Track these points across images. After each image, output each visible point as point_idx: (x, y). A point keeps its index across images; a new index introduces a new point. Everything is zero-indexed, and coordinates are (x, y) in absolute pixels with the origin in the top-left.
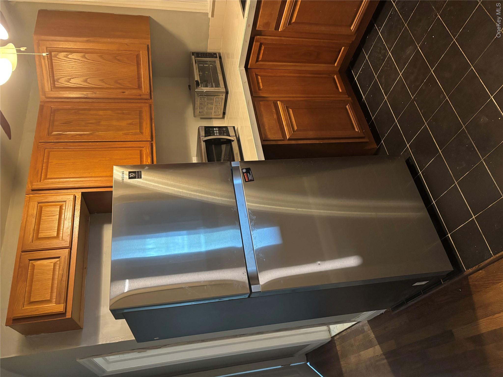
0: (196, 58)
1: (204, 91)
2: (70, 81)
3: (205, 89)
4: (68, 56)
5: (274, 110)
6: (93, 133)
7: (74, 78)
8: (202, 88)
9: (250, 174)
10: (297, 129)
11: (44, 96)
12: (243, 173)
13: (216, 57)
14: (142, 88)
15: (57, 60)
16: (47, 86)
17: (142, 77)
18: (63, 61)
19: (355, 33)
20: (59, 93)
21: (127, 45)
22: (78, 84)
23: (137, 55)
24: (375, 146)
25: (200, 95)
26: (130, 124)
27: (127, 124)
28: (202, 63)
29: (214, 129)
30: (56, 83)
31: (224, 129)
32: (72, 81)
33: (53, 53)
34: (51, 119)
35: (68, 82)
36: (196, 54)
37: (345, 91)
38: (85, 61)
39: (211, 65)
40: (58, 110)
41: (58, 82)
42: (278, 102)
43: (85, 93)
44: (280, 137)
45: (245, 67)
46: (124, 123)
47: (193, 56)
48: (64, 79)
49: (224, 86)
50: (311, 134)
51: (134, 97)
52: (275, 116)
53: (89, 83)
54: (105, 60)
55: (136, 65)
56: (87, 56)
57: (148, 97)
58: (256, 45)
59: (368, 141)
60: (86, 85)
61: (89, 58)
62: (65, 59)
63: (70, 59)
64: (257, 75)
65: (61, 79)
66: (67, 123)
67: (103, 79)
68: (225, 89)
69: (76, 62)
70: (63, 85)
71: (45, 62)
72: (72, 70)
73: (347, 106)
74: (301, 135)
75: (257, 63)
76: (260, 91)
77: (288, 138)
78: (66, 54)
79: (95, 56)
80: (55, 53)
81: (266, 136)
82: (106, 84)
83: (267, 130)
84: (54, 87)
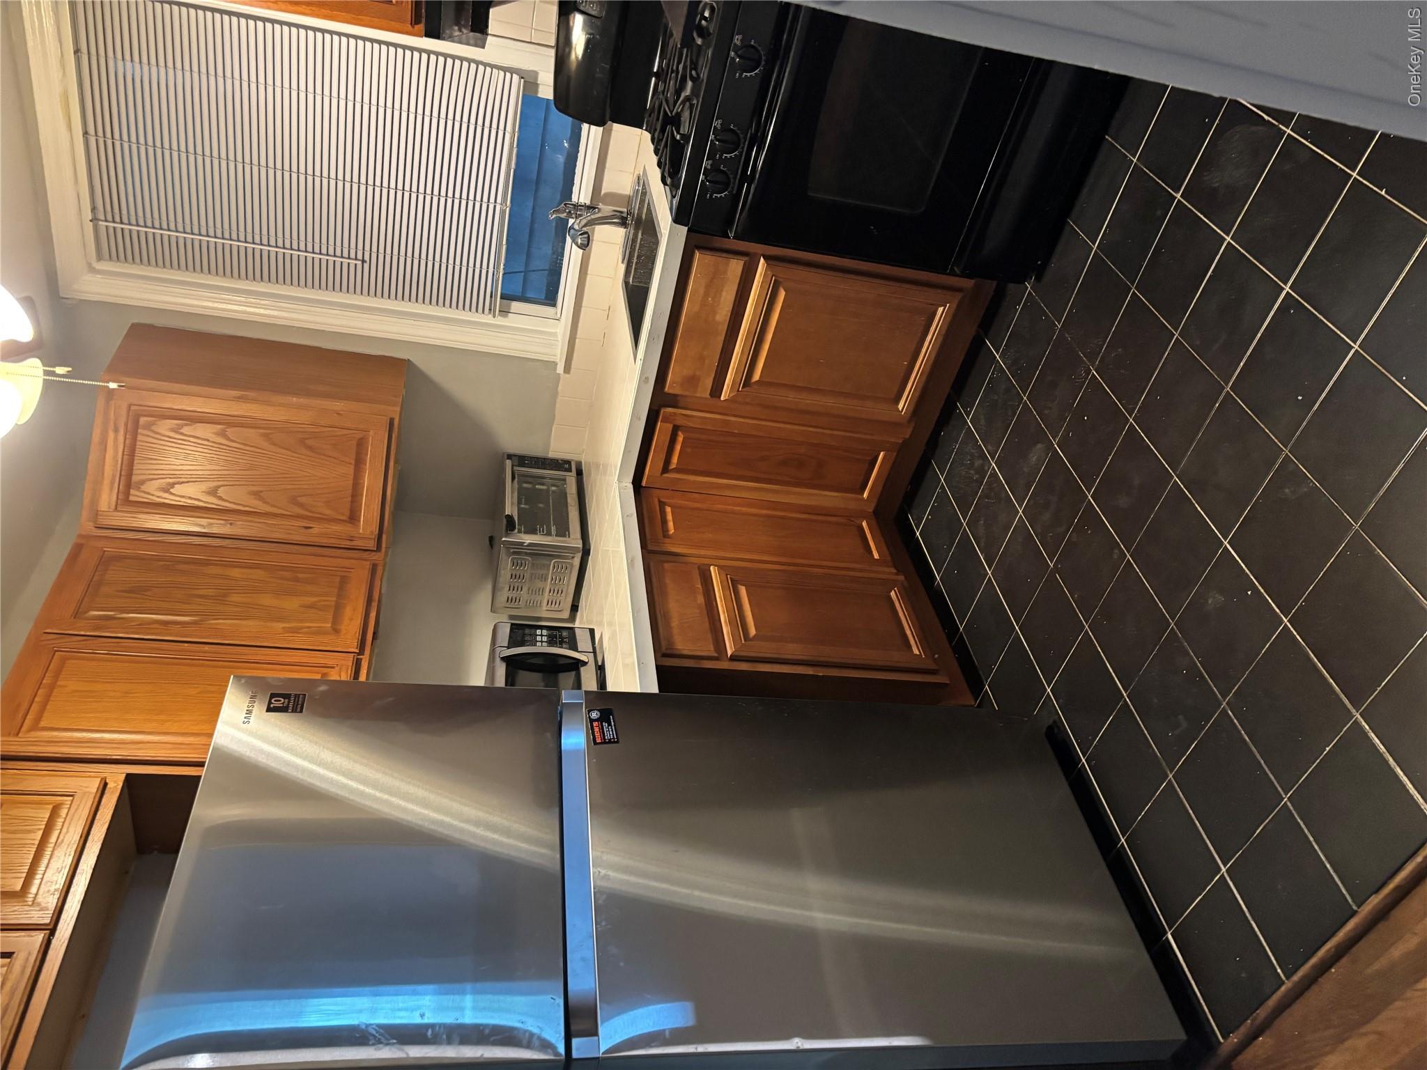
0: (515, 468)
1: (524, 543)
2: (171, 490)
3: (528, 539)
4: (180, 429)
5: (700, 586)
6: (202, 621)
7: (183, 482)
8: (522, 535)
9: (610, 724)
10: (755, 635)
11: (91, 524)
12: (592, 721)
13: (569, 470)
14: (359, 521)
15: (148, 436)
16: (107, 499)
17: (362, 495)
18: (164, 440)
19: (910, 421)
20: (134, 517)
21: (338, 414)
22: (190, 498)
23: (362, 439)
24: (969, 700)
25: (514, 553)
26: (311, 607)
27: (301, 606)
28: (530, 480)
29: (538, 631)
30: (132, 492)
31: (565, 634)
32: (177, 489)
33: (143, 420)
34: (96, 578)
35: (167, 491)
36: (517, 457)
37: (889, 558)
38: (220, 444)
39: (554, 488)
40: (118, 558)
41: (138, 489)
42: (712, 568)
43: (204, 522)
44: (709, 650)
45: (633, 483)
46: (292, 604)
47: (508, 461)
48: (156, 483)
49: (579, 535)
50: (793, 650)
51: (333, 541)
52: (701, 599)
53: (220, 498)
54: (274, 444)
55: (353, 462)
56: (230, 432)
57: (371, 544)
58: (662, 431)
59: (948, 682)
60: (212, 501)
61: (234, 439)
62: (172, 434)
63: (186, 435)
64: (662, 505)
65: (148, 483)
66: (137, 590)
67: (261, 492)
68: (581, 542)
69: (199, 444)
70: (151, 497)
71: (116, 439)
72: (185, 462)
73: (893, 593)
74: (766, 650)
75: (666, 475)
76: (667, 540)
77: (729, 653)
78: (177, 425)
79: (251, 433)
80: (146, 419)
81: (671, 644)
82: (266, 502)
83: (675, 631)
84: (125, 501)
